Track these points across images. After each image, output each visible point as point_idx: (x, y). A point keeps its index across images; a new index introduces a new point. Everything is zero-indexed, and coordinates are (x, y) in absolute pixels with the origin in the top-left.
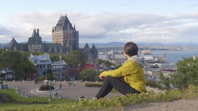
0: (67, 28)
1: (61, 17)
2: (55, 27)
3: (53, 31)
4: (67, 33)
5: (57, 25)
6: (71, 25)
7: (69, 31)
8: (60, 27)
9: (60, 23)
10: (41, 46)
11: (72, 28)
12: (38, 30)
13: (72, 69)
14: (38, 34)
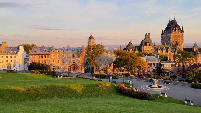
0: (175, 31)
1: (170, 21)
2: (164, 31)
3: (162, 34)
4: (175, 35)
5: (166, 29)
6: (179, 27)
7: (177, 33)
8: (169, 30)
9: (169, 27)
10: (151, 47)
11: (181, 30)
12: (149, 34)
13: (179, 68)
14: (149, 37)
